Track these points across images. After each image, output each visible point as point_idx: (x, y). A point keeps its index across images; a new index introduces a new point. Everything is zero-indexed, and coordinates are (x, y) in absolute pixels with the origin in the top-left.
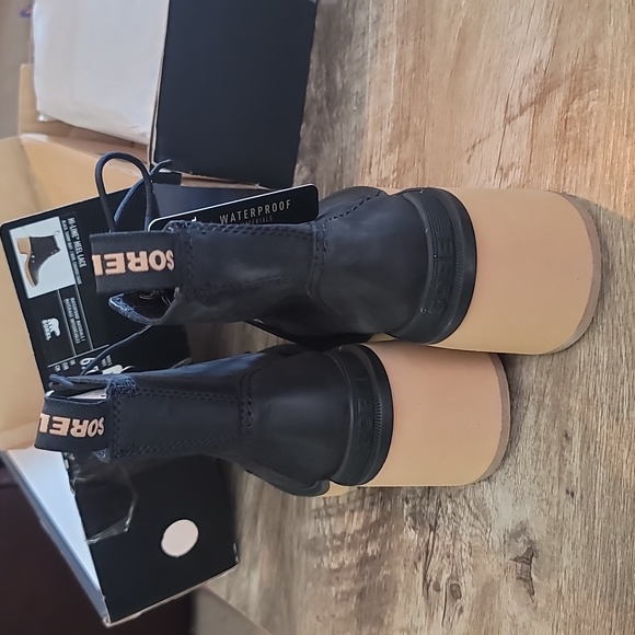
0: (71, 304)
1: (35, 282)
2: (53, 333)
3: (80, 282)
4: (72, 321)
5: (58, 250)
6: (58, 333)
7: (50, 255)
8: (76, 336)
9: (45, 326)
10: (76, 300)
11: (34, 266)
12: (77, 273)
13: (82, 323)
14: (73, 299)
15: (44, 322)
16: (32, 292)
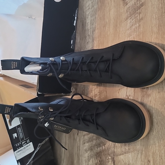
0: (20, 130)
1: (11, 125)
2: (15, 137)
3: (21, 123)
4: (20, 133)
6: (17, 137)
7: (14, 118)
8: (21, 137)
9: (13, 136)
10: (21, 128)
11: (10, 121)
12: (21, 121)
13: (22, 133)
15: (13, 134)
16: (10, 128)
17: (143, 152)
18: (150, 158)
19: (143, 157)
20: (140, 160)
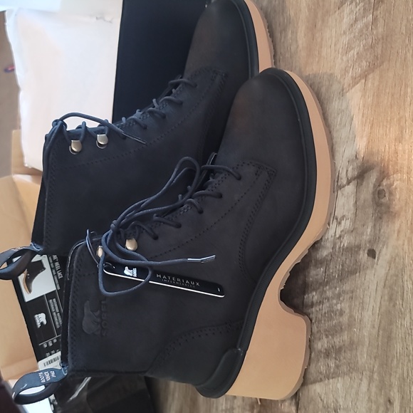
0: (53, 303)
1: (30, 291)
2: (42, 323)
3: (59, 288)
4: (54, 314)
5: (44, 269)
6: (45, 323)
7: (39, 273)
8: (57, 323)
9: (37, 319)
10: (57, 300)
11: (28, 281)
12: (57, 282)
13: (61, 314)
14: (54, 300)
15: (36, 316)
16: (28, 297)
17: (376, 376)
18: (392, 394)
19: (374, 389)
20: (367, 398)
